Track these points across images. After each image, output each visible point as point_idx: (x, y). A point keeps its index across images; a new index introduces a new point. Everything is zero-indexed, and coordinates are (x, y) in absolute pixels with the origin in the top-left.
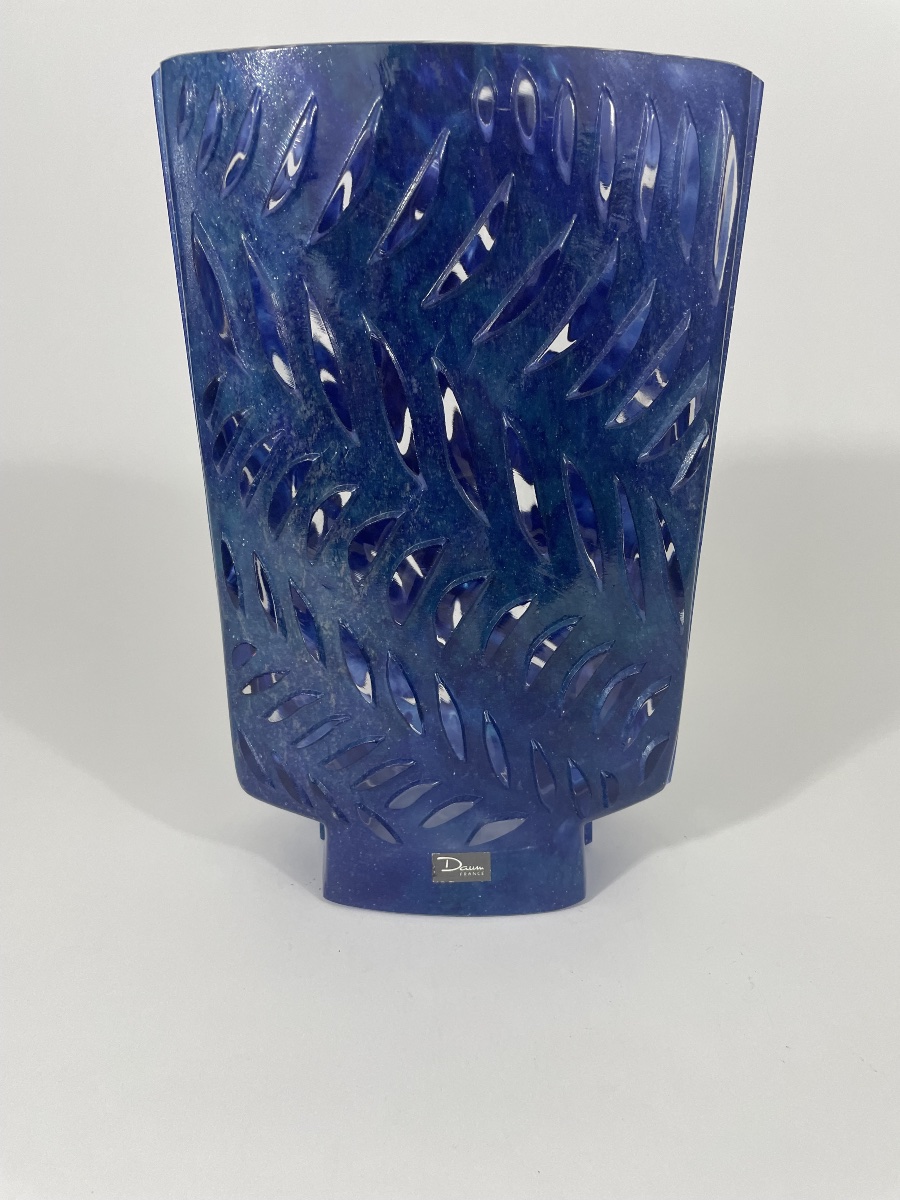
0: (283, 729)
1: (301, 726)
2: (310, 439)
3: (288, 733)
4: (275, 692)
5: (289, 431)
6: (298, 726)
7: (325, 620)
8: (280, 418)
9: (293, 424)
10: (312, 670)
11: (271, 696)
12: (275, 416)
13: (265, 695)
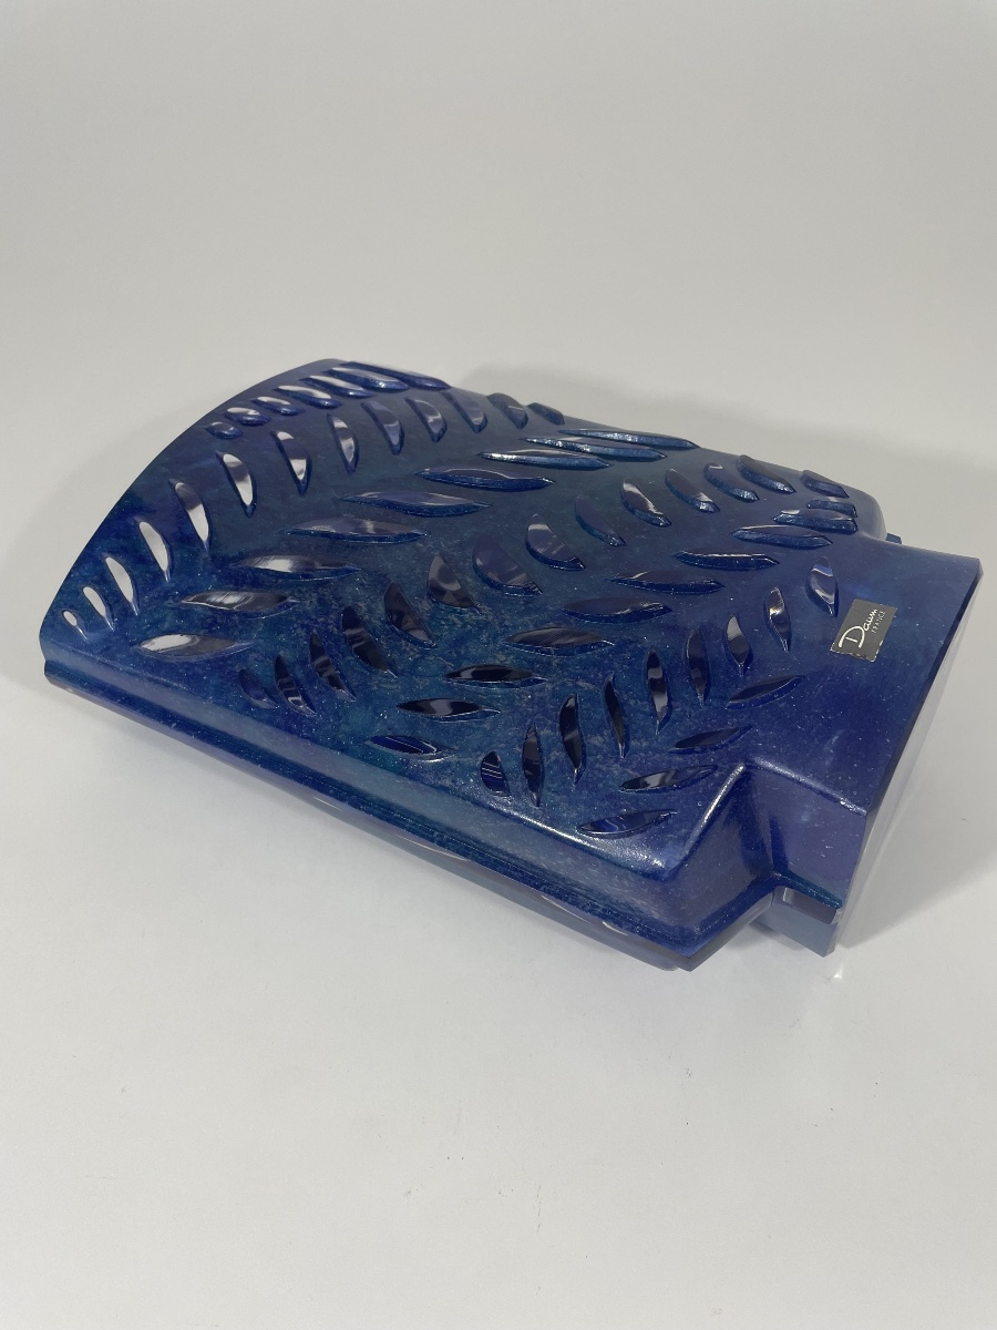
0: (597, 761)
1: (602, 735)
2: (333, 607)
3: (605, 755)
4: (550, 751)
5: (317, 623)
6: (599, 738)
7: (495, 657)
8: (303, 626)
9: (314, 617)
10: (541, 695)
11: (553, 758)
12: (299, 631)
13: (550, 768)
